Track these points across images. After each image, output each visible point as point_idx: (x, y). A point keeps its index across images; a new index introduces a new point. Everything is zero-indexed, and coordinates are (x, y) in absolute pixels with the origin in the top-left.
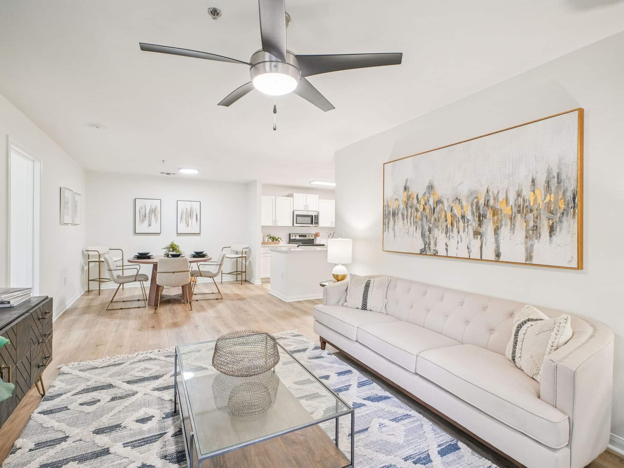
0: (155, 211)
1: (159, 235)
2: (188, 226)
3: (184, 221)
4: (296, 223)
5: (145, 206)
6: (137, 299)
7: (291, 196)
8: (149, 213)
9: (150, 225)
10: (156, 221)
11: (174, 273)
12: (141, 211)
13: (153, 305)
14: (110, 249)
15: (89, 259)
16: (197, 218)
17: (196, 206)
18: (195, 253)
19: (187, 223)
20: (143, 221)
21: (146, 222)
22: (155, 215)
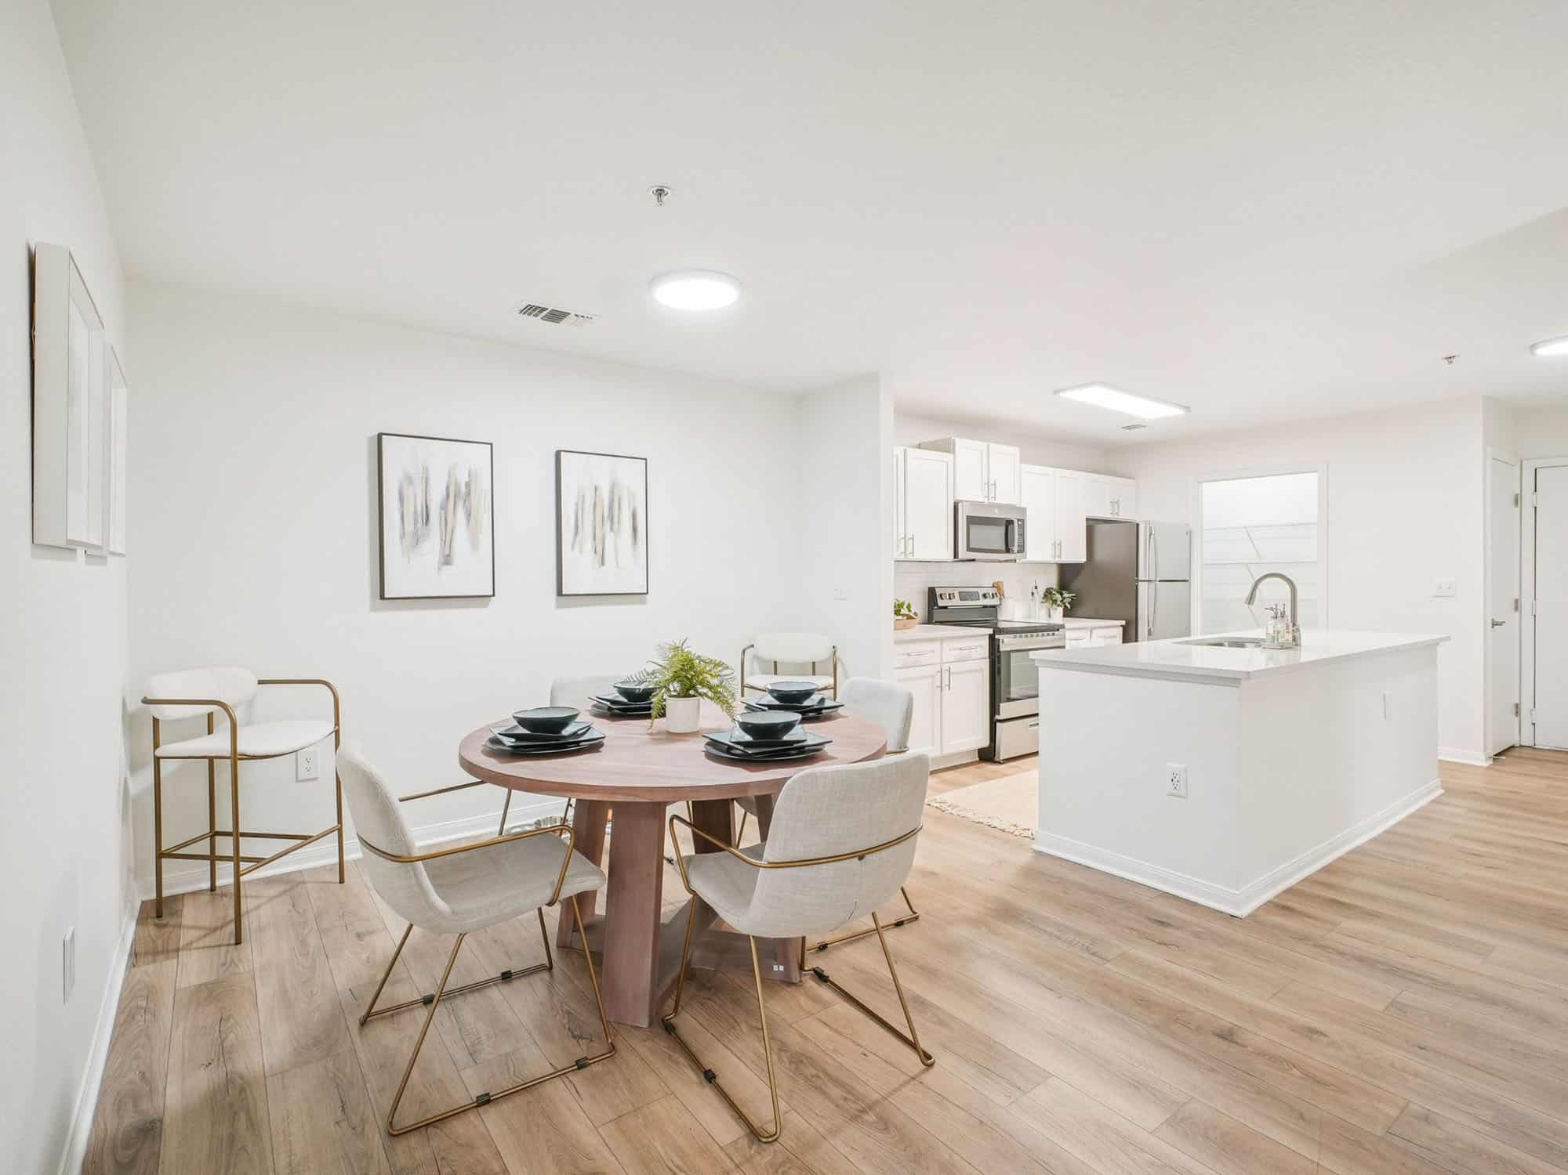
0: (469, 493)
1: (486, 606)
2: (603, 563)
3: (588, 545)
4: (969, 549)
5: (426, 470)
6: (495, 973)
7: (946, 447)
8: (444, 507)
9: (447, 560)
10: (474, 543)
11: (861, 858)
12: (408, 492)
13: (645, 1024)
14: (261, 682)
15: (156, 746)
16: (635, 530)
17: (630, 475)
18: (777, 698)
19: (599, 550)
20: (417, 540)
21: (432, 546)
22: (469, 515)
